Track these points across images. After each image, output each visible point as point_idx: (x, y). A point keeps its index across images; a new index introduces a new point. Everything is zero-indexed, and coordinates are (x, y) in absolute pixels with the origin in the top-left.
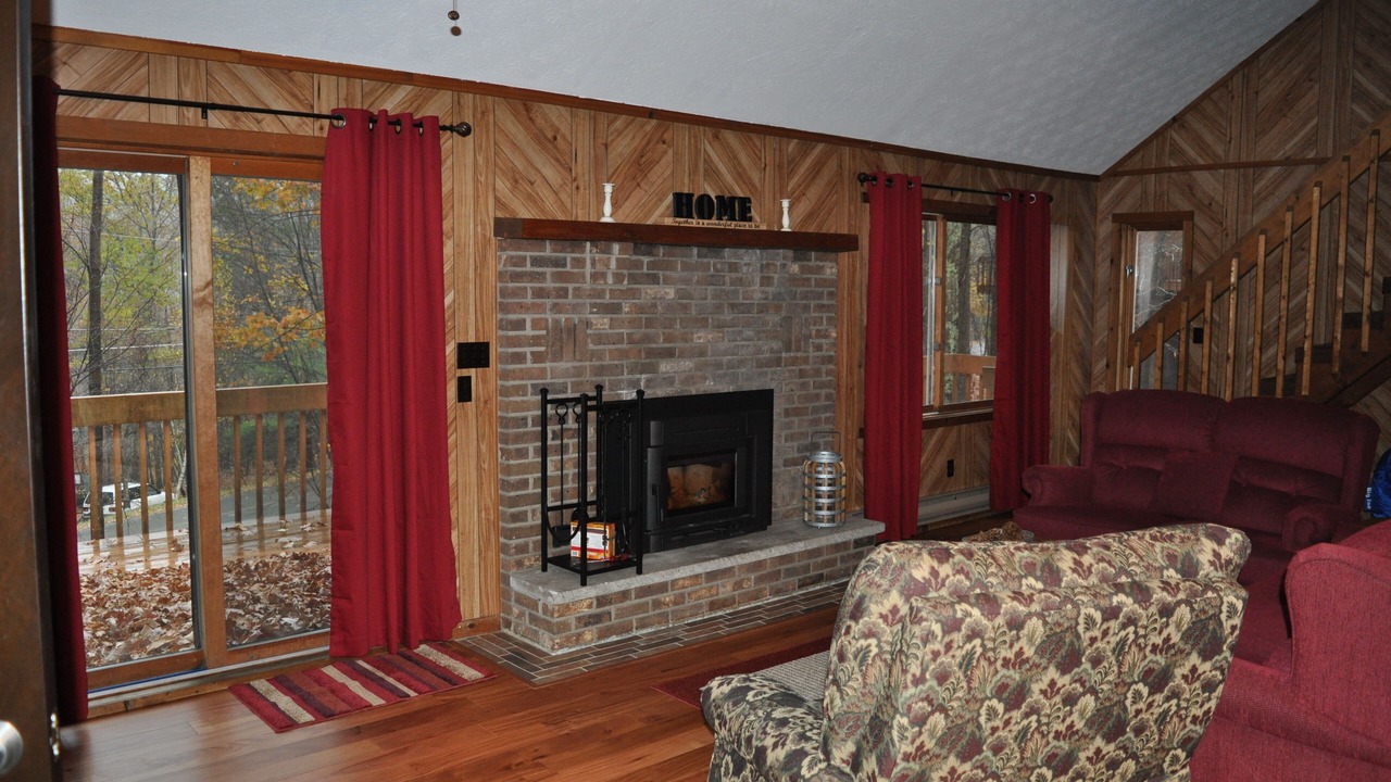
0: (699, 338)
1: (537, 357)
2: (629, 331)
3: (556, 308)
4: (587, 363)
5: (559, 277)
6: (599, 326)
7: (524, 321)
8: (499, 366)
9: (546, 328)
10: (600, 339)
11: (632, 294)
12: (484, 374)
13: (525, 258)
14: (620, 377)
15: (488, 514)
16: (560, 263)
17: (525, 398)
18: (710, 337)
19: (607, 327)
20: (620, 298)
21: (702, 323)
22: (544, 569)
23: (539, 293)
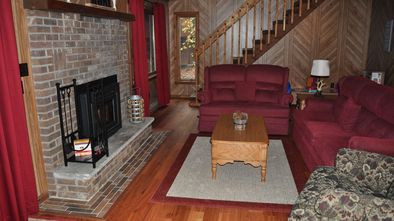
0: (97, 56)
1: (51, 69)
2: (79, 54)
3: (55, 45)
4: (67, 70)
5: (55, 30)
6: (69, 53)
7: (44, 51)
8: (33, 74)
9: (52, 55)
10: (70, 58)
11: (78, 37)
12: (27, 79)
13: (41, 20)
14: (77, 75)
15: (37, 147)
16: (54, 23)
17: (48, 89)
18: (100, 55)
19: (72, 52)
20: (75, 40)
21: (97, 49)
22: (66, 165)
23: (49, 37)
